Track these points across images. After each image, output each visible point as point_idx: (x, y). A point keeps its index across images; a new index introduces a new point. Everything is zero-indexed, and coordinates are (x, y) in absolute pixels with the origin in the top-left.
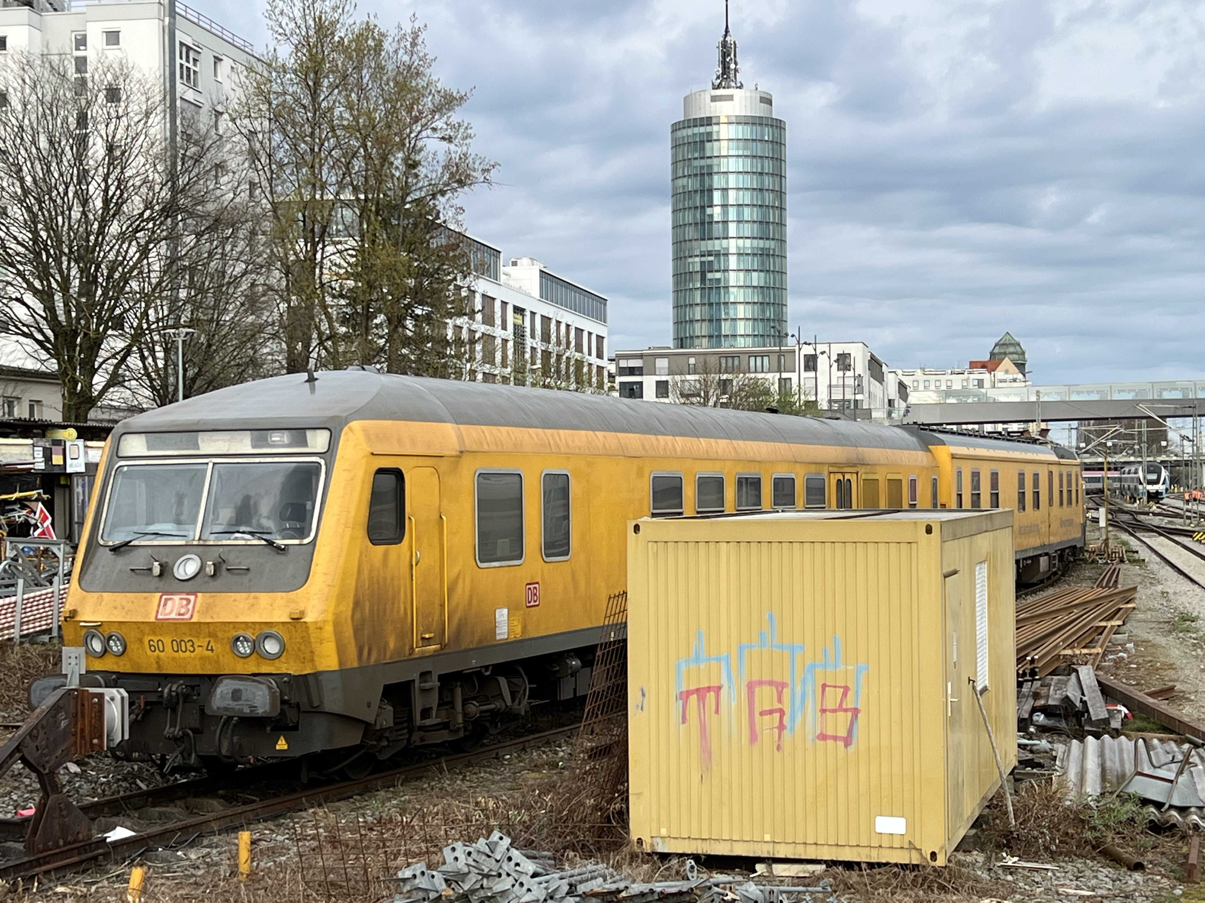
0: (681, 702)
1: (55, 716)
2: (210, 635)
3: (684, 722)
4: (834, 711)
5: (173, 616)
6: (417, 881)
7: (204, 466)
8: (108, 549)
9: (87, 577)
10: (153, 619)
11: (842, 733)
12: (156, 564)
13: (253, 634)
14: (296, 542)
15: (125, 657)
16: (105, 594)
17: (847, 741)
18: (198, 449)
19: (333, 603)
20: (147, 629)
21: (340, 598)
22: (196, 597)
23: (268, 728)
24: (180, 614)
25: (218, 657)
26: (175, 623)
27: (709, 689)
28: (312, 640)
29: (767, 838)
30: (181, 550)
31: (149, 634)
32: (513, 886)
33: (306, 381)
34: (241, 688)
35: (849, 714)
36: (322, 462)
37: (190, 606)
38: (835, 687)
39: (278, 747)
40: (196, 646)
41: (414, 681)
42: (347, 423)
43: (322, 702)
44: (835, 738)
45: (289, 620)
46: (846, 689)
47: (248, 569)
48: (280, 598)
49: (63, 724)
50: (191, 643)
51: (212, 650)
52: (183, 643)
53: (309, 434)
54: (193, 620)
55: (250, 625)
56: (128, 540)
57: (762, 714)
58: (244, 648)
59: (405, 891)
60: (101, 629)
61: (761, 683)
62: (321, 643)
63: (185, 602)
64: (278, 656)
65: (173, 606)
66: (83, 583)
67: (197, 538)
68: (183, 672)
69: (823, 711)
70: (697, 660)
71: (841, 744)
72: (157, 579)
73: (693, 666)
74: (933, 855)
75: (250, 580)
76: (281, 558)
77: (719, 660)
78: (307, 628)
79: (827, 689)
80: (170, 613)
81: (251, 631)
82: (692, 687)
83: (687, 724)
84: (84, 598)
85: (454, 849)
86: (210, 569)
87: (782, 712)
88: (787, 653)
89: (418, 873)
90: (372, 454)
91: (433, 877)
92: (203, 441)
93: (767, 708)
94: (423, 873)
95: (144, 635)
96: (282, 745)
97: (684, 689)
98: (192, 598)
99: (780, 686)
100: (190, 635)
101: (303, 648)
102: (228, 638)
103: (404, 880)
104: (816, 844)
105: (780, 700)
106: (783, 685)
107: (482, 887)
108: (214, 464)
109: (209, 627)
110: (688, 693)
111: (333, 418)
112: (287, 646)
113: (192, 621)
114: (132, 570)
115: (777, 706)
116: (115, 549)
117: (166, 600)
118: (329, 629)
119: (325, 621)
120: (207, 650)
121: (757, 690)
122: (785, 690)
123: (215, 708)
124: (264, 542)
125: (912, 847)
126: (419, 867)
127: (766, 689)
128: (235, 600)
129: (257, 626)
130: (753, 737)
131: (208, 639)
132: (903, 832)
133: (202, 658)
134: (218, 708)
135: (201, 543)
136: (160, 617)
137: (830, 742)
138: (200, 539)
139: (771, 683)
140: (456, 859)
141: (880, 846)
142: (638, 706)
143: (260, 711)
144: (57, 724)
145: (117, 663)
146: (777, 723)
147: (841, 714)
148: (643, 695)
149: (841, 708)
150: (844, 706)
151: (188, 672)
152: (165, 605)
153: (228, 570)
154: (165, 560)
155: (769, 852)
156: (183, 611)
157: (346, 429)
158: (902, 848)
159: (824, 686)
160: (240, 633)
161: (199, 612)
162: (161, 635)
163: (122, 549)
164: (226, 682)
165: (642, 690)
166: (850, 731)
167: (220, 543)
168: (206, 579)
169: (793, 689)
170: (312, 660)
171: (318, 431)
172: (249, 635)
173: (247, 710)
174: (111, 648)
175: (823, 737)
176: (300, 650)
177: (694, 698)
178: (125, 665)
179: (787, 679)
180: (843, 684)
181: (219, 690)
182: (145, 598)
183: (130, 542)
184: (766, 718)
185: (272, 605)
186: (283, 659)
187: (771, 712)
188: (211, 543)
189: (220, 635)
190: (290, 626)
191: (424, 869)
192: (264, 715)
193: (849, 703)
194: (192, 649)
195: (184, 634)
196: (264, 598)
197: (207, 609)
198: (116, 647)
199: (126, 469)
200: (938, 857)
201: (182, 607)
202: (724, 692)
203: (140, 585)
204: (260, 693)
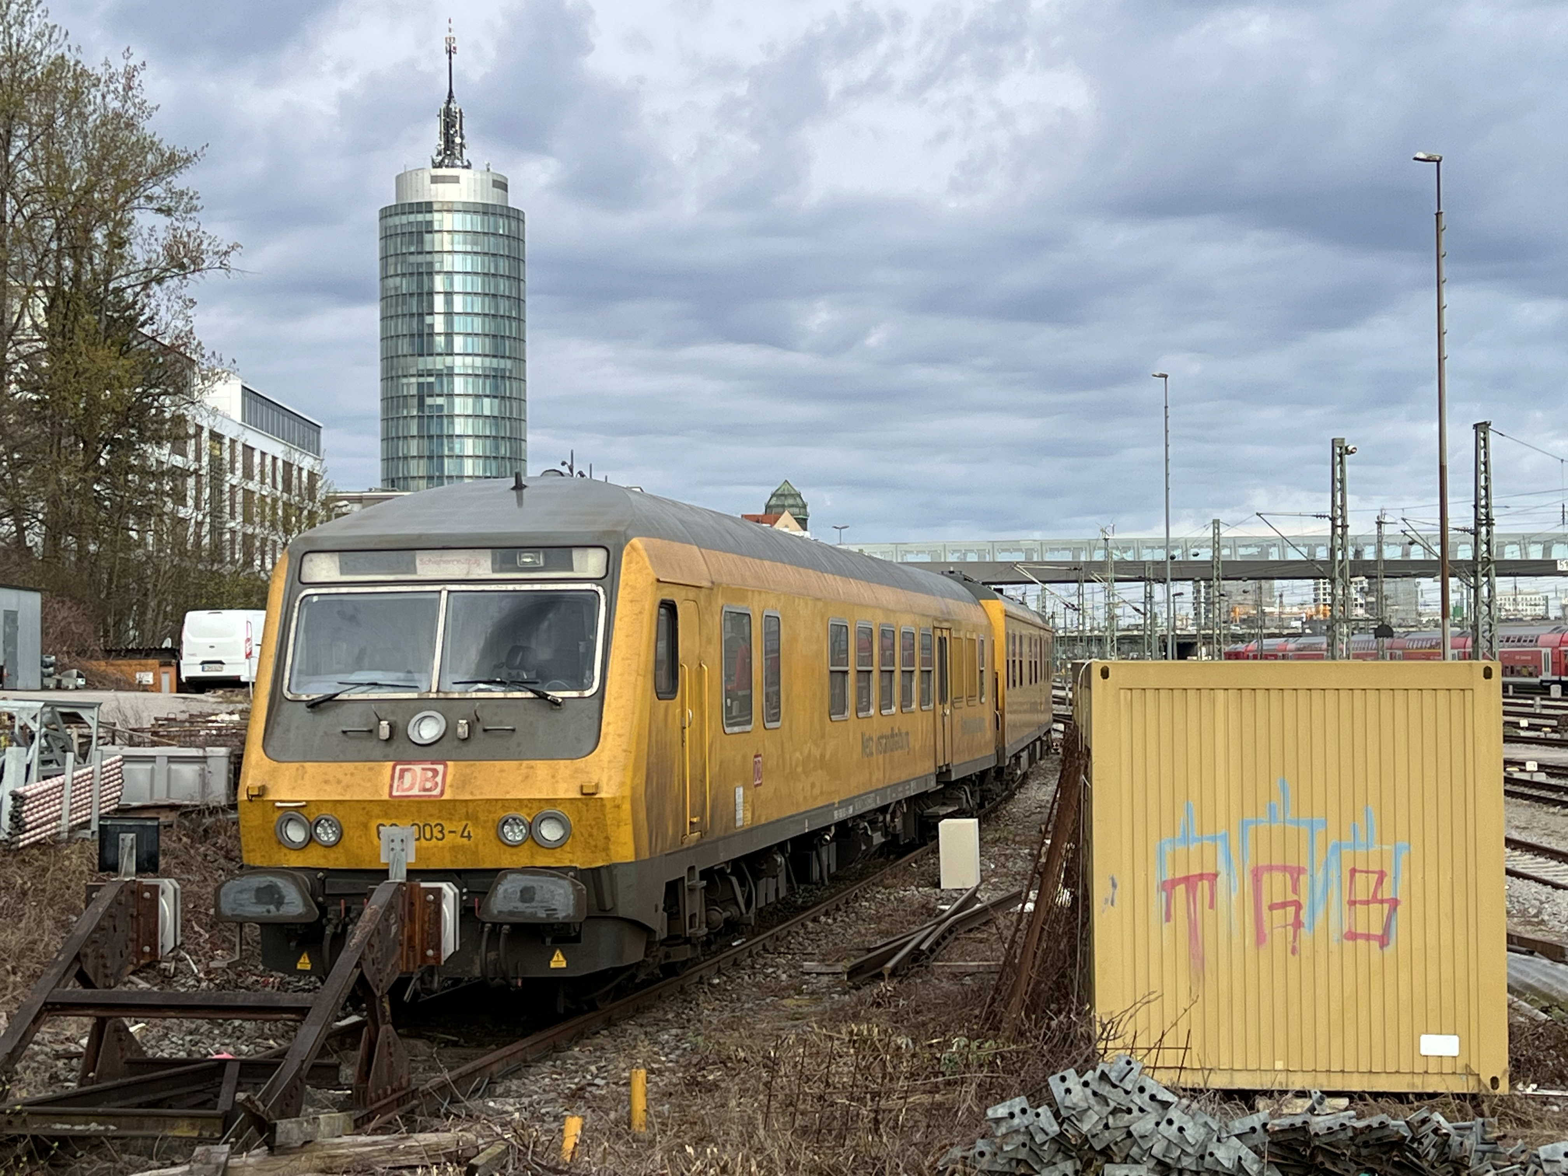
0: (1164, 894)
1: (387, 920)
2: (467, 817)
3: (1168, 919)
4: (1367, 902)
5: (415, 792)
6: (1016, 1121)
7: (436, 595)
8: (304, 704)
9: (274, 743)
10: (386, 797)
11: (1377, 930)
12: (384, 723)
13: (529, 815)
14: (575, 694)
15: (339, 849)
16: (307, 765)
17: (1383, 941)
18: (415, 573)
19: (630, 774)
20: (376, 810)
21: (636, 768)
22: (446, 766)
23: (548, 940)
24: (425, 790)
25: (477, 846)
26: (419, 802)
27: (1201, 876)
28: (609, 822)
29: (1279, 1065)
30: (412, 705)
31: (378, 817)
32: (1158, 1124)
33: (513, 489)
34: (535, 885)
35: (1386, 906)
36: (601, 591)
37: (439, 779)
38: (1367, 872)
39: (553, 965)
40: (446, 832)
41: (683, 878)
42: (627, 540)
43: (615, 905)
44: (1368, 937)
45: (579, 796)
46: (1382, 875)
47: (513, 730)
48: (563, 766)
49: (394, 929)
50: (439, 828)
51: (469, 837)
52: (427, 829)
53: (576, 554)
54: (446, 797)
55: (525, 802)
56: (332, 692)
57: (1272, 907)
58: (515, 834)
59: (999, 1134)
60: (305, 811)
61: (1271, 868)
62: (618, 826)
63: (430, 774)
64: (560, 843)
65: (414, 779)
66: (269, 749)
67: (434, 689)
68: (424, 867)
69: (1352, 903)
70: (1186, 839)
71: (1375, 944)
72: (383, 744)
73: (1180, 848)
74: (1495, 1081)
75: (519, 745)
76: (557, 715)
77: (1215, 839)
78: (603, 806)
79: (1357, 875)
80: (411, 788)
81: (526, 810)
82: (1180, 874)
83: (1172, 922)
84: (274, 770)
85: (1063, 1079)
86: (462, 730)
87: (1298, 906)
88: (1305, 829)
89: (1017, 1111)
90: (658, 581)
91: (1038, 1115)
92: (423, 563)
93: (1278, 900)
94: (1024, 1111)
95: (371, 817)
96: (558, 961)
97: (1168, 876)
98: (440, 768)
99: (1296, 872)
100: (439, 818)
101: (595, 832)
102: (494, 821)
103: (998, 1121)
104: (1343, 1071)
105: (1295, 890)
106: (1300, 870)
107: (1106, 1126)
108: (449, 592)
109: (467, 807)
110: (1174, 883)
111: (607, 534)
112: (574, 831)
113: (443, 798)
114: (344, 732)
115: (1291, 897)
116: (314, 705)
117: (402, 771)
118: (627, 806)
119: (623, 797)
120: (462, 836)
121: (1266, 877)
122: (1301, 877)
123: (496, 912)
124: (530, 695)
125: (1469, 1072)
126: (1018, 1103)
127: (1278, 876)
128: (502, 771)
129: (535, 804)
130: (1260, 938)
131: (464, 823)
132: (1456, 1053)
133: (454, 848)
134: (500, 912)
135: (441, 695)
136: (395, 793)
137: (1361, 942)
138: (438, 691)
139: (1285, 868)
140: (1068, 1091)
141: (1426, 1072)
142: (1107, 900)
143: (561, 915)
144: (388, 928)
145: (325, 857)
146: (1291, 919)
147: (1375, 907)
148: (1114, 885)
149: (1375, 899)
150: (1379, 897)
151: (432, 867)
152: (401, 777)
153: (485, 730)
154: (393, 718)
155: (1281, 1084)
156: (428, 785)
157: (628, 547)
158: (1454, 1073)
159: (1353, 871)
160: (512, 813)
161: (451, 786)
162: (397, 817)
163: (322, 705)
164: (510, 877)
165: (1113, 879)
166: (1387, 928)
167: (468, 696)
168: (456, 743)
169: (1312, 876)
170: (606, 849)
171: (591, 551)
172: (523, 815)
173: (542, 914)
174: (318, 835)
175: (1353, 936)
176: (591, 835)
177: (1181, 889)
178: (337, 859)
179: (1305, 863)
180: (1378, 869)
181: (501, 889)
182: (371, 769)
183: (337, 695)
184: (1278, 913)
185: (553, 777)
186: (567, 848)
187: (1284, 905)
188: (456, 696)
189: (482, 817)
190: (580, 804)
191: (1025, 1105)
192: (566, 921)
193: (1387, 892)
194: (440, 836)
195: (431, 816)
196: (542, 768)
197: (463, 782)
198: (327, 835)
199: (315, 599)
200: (1501, 1083)
201: (427, 780)
202: (1221, 880)
203: (359, 751)
204: (561, 891)
